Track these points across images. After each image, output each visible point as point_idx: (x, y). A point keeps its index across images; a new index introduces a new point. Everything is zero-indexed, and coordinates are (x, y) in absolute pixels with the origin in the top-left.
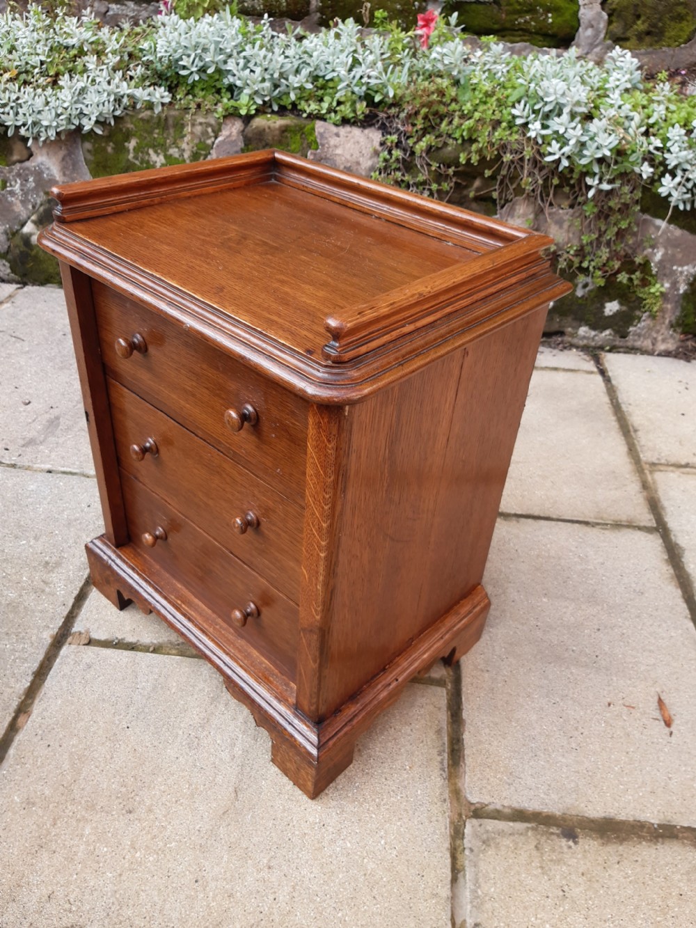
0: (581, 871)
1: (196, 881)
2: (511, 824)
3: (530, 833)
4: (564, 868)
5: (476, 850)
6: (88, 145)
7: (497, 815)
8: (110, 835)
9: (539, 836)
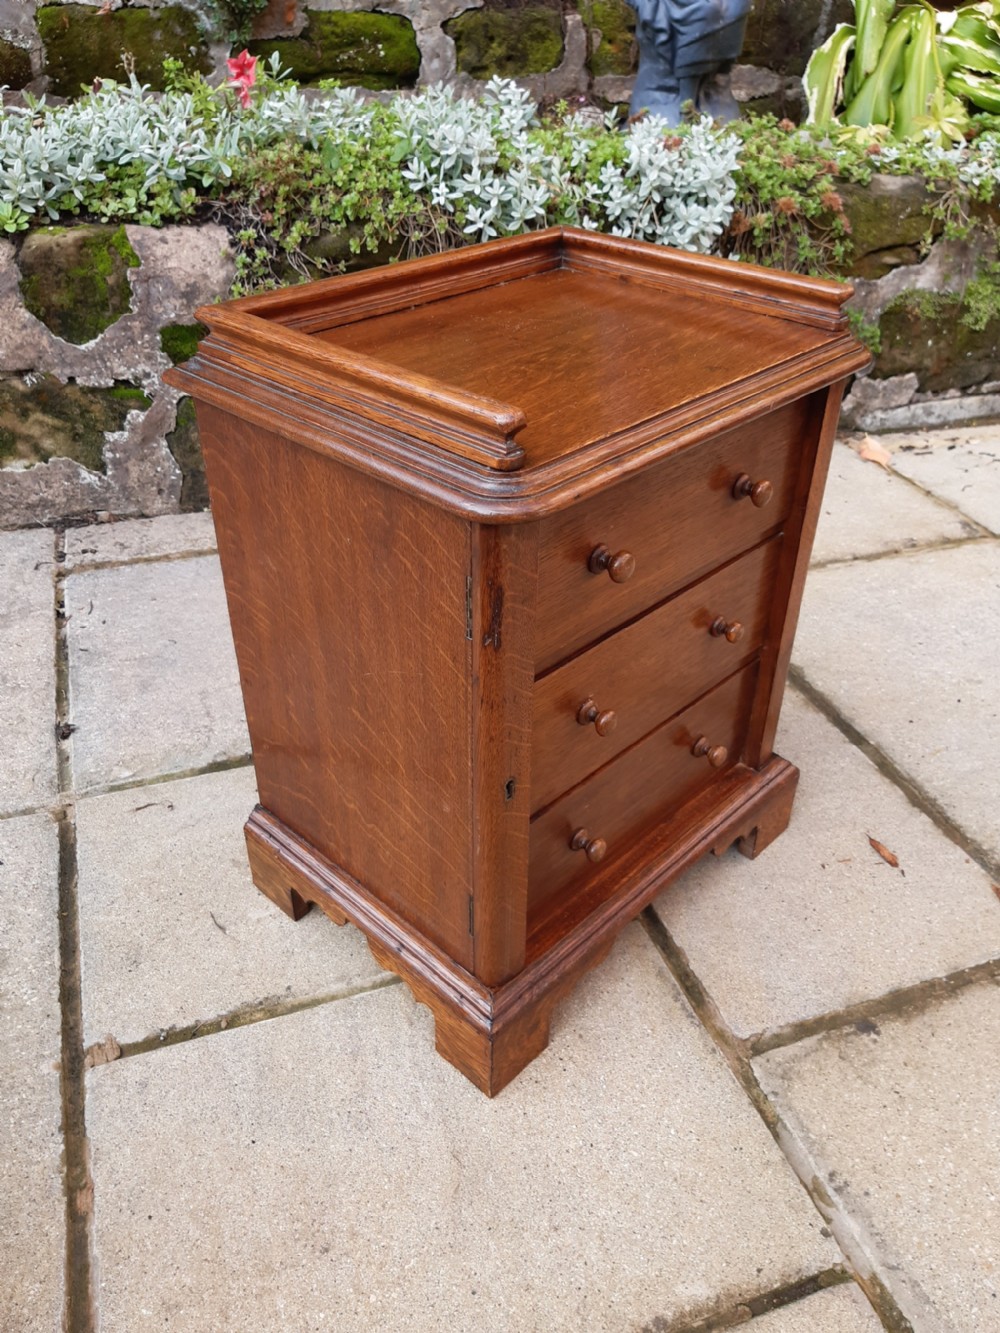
0: (901, 1061)
1: (474, 1293)
2: (800, 1044)
3: (825, 1045)
4: (883, 1067)
5: (780, 1090)
7: (779, 1041)
8: (316, 1293)
9: (836, 1044)
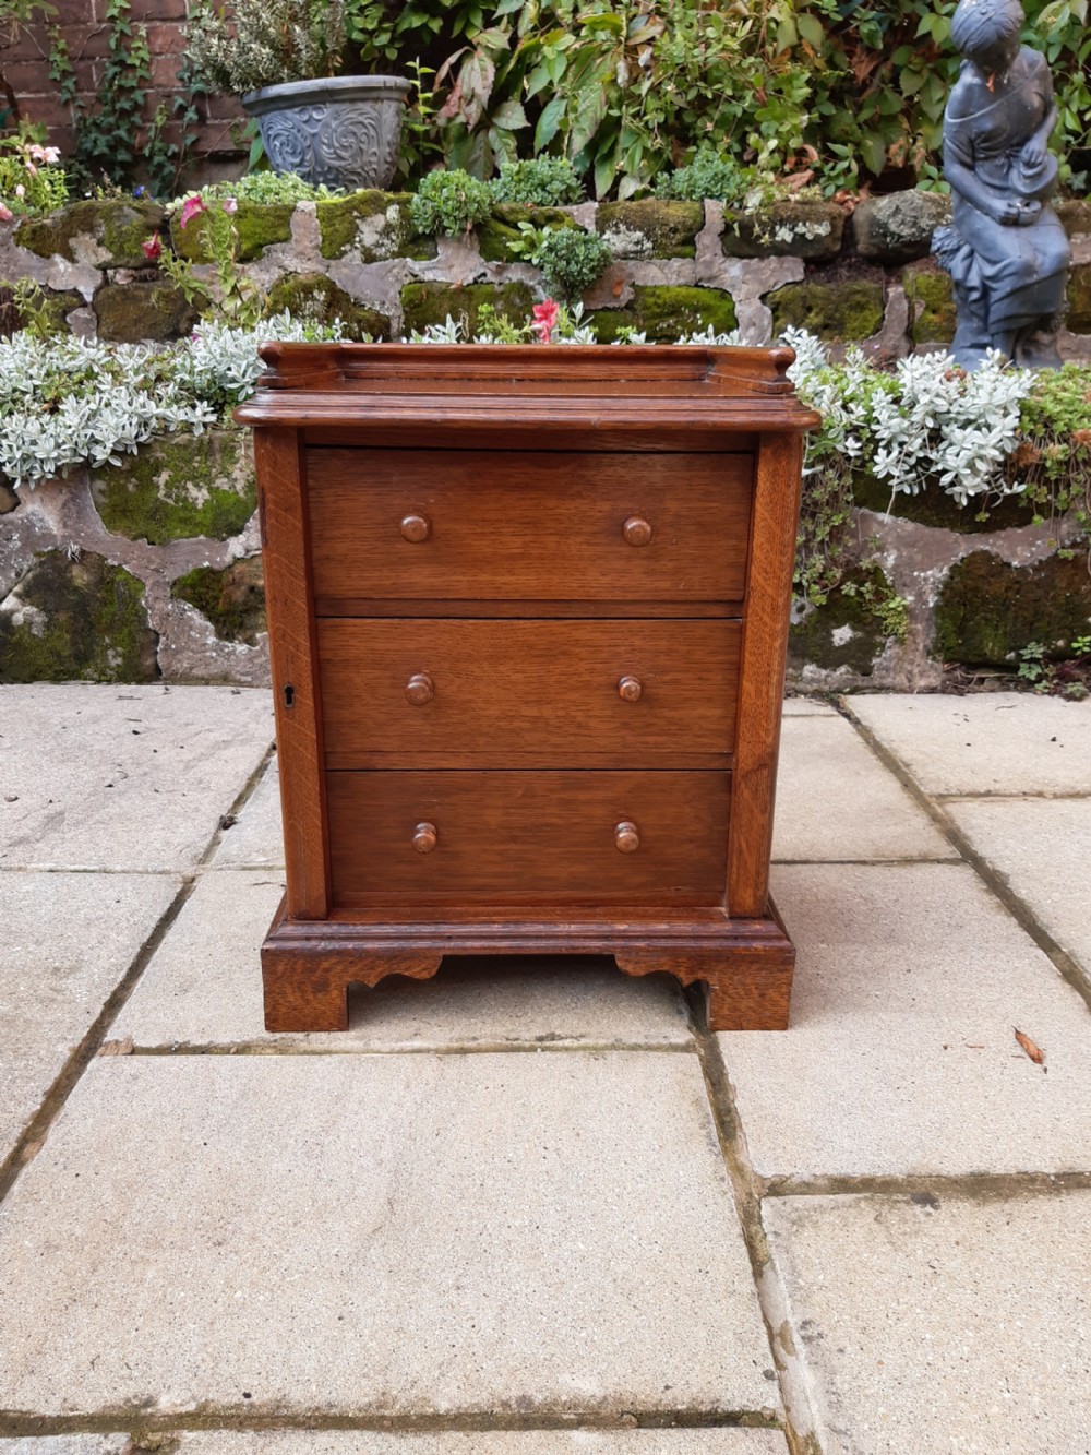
0: (954, 1239)
1: (340, 1319)
2: (832, 1197)
3: (863, 1204)
4: (926, 1240)
5: (784, 1233)
6: (100, 484)
7: (807, 1188)
8: (188, 1276)
9: (877, 1207)
